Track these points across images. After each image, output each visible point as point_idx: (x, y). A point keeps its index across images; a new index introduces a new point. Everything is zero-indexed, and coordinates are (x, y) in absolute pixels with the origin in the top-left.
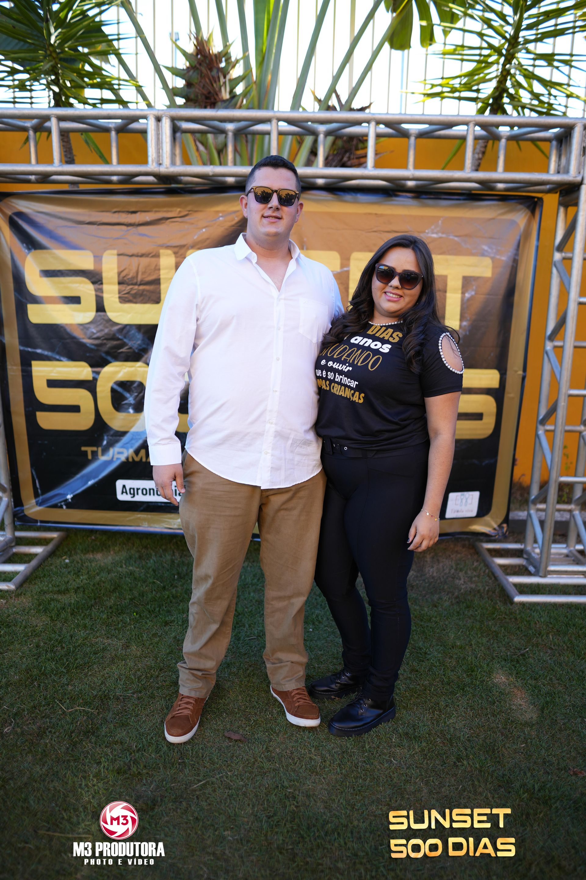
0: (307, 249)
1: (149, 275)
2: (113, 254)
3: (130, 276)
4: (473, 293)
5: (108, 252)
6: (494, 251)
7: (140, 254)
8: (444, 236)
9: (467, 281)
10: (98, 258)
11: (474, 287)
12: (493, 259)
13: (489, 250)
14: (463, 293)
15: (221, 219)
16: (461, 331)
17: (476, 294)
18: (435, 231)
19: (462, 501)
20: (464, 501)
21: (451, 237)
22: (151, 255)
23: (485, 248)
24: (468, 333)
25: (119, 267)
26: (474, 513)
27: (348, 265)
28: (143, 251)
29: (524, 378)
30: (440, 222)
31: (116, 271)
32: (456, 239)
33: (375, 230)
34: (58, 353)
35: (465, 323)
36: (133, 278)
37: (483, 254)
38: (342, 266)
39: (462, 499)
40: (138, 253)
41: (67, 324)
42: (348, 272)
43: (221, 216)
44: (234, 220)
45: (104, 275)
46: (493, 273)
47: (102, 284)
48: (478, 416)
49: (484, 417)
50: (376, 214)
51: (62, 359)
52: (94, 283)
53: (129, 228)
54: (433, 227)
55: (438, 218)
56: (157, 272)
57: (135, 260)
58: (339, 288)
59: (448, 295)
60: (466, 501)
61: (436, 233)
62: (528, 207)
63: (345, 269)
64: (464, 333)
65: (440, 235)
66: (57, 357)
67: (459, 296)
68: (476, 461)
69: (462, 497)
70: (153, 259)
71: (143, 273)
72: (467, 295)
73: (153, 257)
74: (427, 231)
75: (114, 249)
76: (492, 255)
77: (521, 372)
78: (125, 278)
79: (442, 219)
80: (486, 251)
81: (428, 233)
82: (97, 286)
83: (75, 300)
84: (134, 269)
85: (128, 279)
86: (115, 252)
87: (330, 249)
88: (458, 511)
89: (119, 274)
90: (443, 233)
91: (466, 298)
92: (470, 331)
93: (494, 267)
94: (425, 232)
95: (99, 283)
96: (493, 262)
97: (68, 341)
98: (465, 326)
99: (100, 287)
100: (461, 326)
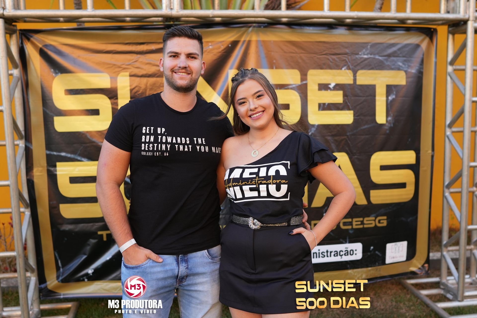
0: (276, 68)
1: (155, 90)
2: (126, 76)
3: (140, 92)
4: (394, 97)
5: (122, 74)
6: (407, 66)
7: (147, 75)
8: (372, 56)
9: (390, 89)
10: (114, 79)
11: (395, 93)
12: (406, 72)
13: (403, 66)
14: (387, 97)
15: (210, 47)
16: (387, 124)
17: (396, 97)
18: (366, 53)
19: (395, 250)
20: (397, 249)
21: (377, 57)
22: (156, 76)
23: (400, 64)
24: (392, 125)
25: (130, 86)
26: (404, 259)
27: (306, 79)
28: (150, 73)
29: (432, 157)
30: (369, 47)
31: (128, 89)
32: (380, 58)
33: (324, 53)
34: (80, 155)
35: (389, 118)
36: (142, 93)
37: (399, 69)
38: (302, 80)
39: (396, 248)
40: (146, 74)
41: (87, 132)
42: (306, 85)
43: (211, 45)
44: (220, 47)
45: (119, 93)
46: (407, 82)
47: (117, 99)
48: (403, 185)
49: (407, 186)
50: (324, 42)
51: (83, 159)
52: (110, 98)
53: (139, 56)
54: (364, 50)
55: (367, 43)
56: (161, 88)
57: (144, 80)
58: (300, 96)
59: (377, 98)
60: (399, 249)
61: (367, 54)
62: (427, 35)
63: (304, 82)
64: (389, 125)
65: (369, 56)
66: (79, 158)
67: (385, 98)
68: (403, 219)
69: (396, 246)
70: (158, 79)
71: (151, 89)
72: (390, 98)
73: (158, 77)
74: (360, 53)
75: (127, 72)
76: (405, 69)
77: (430, 151)
78: (136, 94)
79: (370, 44)
80: (401, 66)
81: (361, 55)
82: (113, 100)
83: (95, 112)
84: (143, 87)
85: (138, 94)
86: (128, 74)
87: (293, 68)
88: (394, 258)
89: (131, 90)
90: (371, 55)
91: (389, 101)
92: (394, 124)
93: (407, 78)
94: (358, 54)
95: (115, 98)
96: (406, 74)
97: (88, 145)
98: (390, 120)
99: (116, 101)
100: (387, 121)
